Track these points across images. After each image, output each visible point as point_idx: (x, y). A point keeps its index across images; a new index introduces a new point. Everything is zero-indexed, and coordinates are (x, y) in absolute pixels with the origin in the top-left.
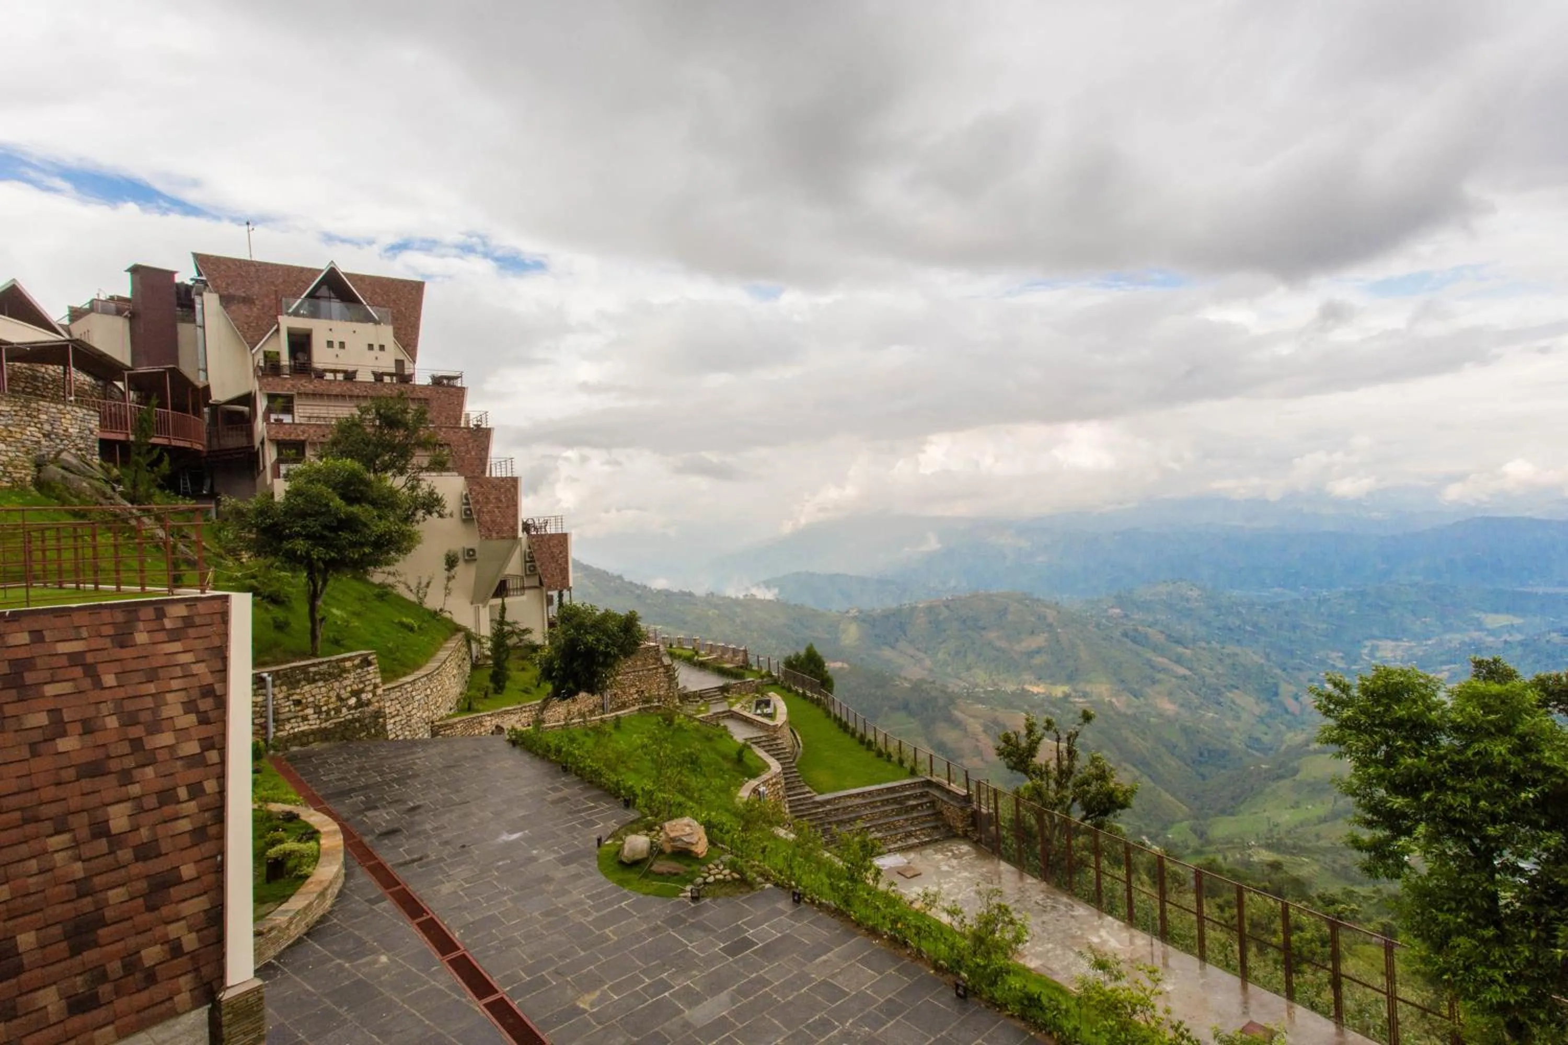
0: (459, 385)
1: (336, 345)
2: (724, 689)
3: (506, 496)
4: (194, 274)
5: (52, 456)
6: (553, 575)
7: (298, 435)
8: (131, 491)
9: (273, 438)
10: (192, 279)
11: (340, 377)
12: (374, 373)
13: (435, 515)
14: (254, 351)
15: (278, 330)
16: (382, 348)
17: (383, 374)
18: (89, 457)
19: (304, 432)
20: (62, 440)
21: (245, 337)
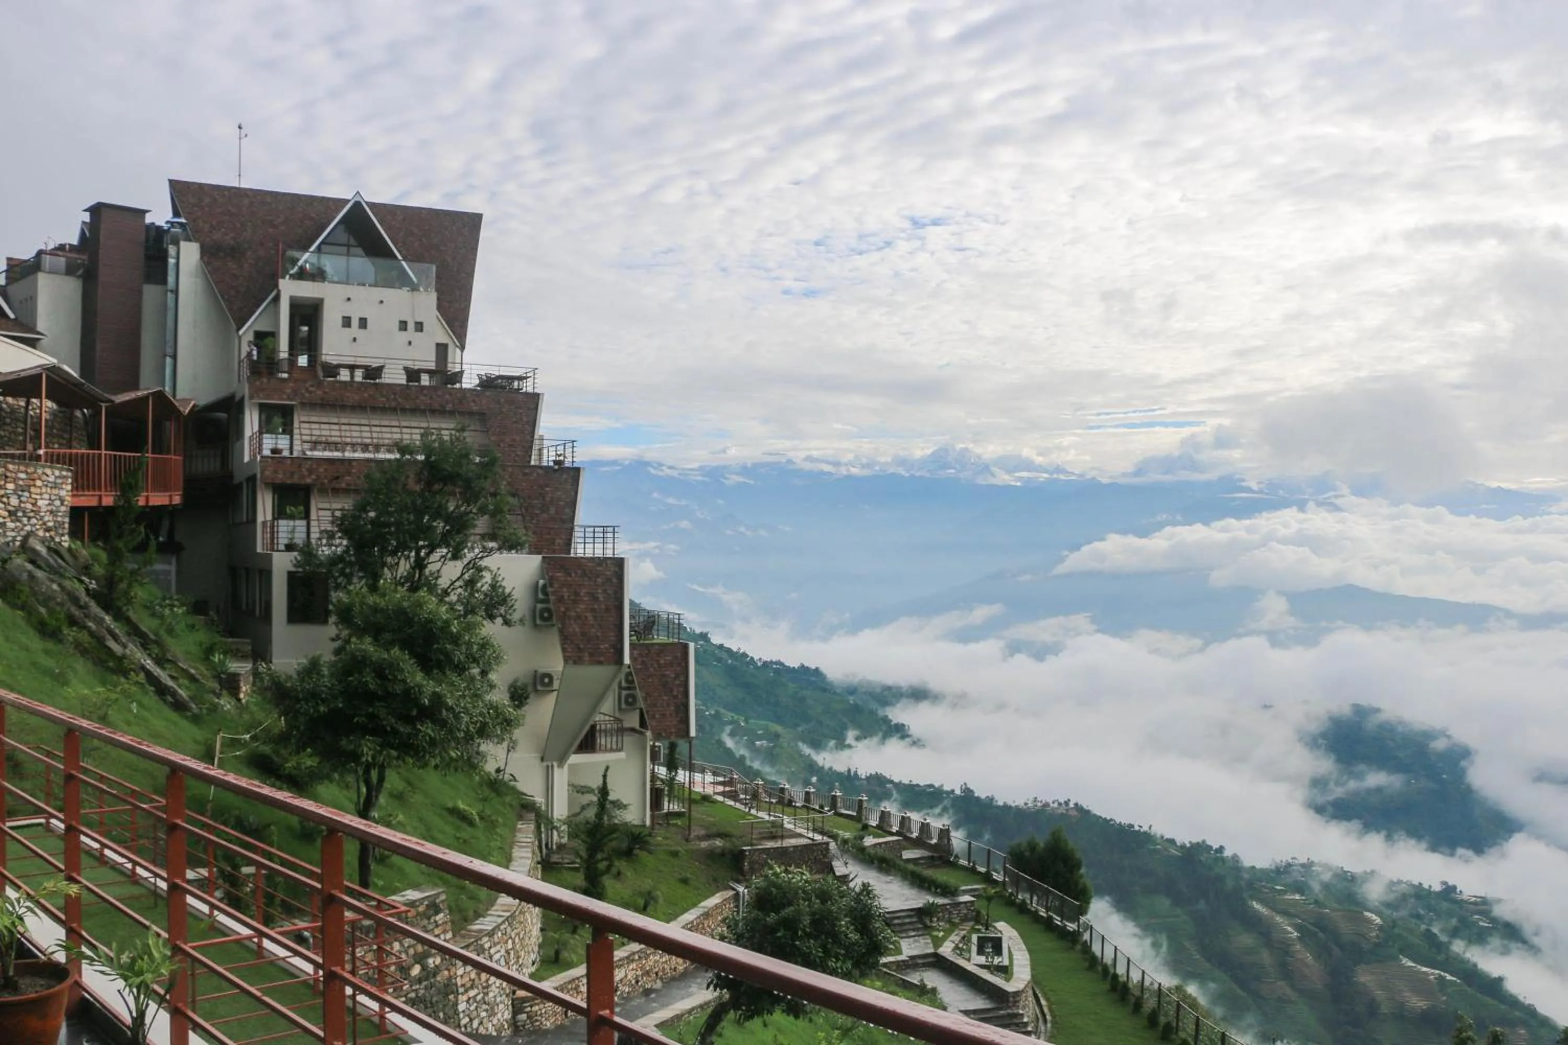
0: (530, 390)
1: (355, 323)
2: (923, 914)
3: (605, 591)
4: (169, 216)
5: (18, 544)
6: (664, 715)
7: (303, 477)
8: (105, 591)
9: (269, 481)
10: (167, 222)
11: (359, 375)
12: (406, 369)
13: (499, 620)
14: (241, 332)
15: (277, 299)
16: (419, 327)
17: (419, 371)
18: (57, 539)
19: (311, 471)
20: (29, 518)
21: (230, 310)
